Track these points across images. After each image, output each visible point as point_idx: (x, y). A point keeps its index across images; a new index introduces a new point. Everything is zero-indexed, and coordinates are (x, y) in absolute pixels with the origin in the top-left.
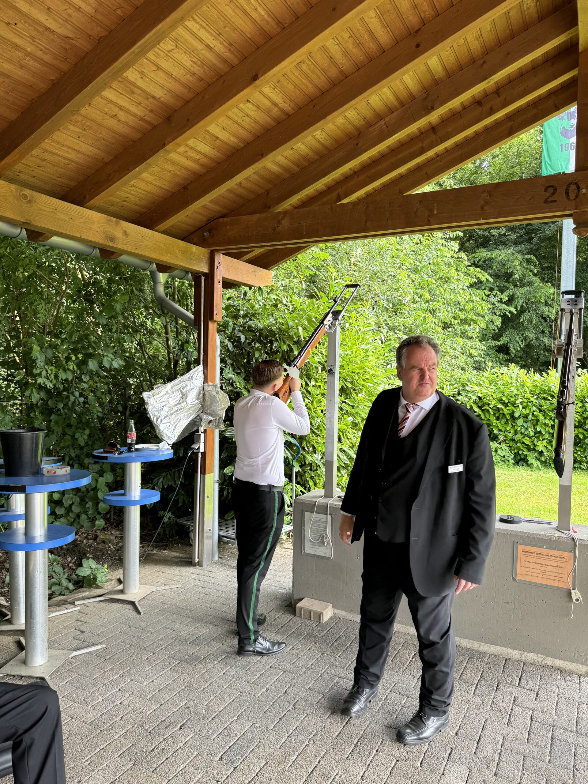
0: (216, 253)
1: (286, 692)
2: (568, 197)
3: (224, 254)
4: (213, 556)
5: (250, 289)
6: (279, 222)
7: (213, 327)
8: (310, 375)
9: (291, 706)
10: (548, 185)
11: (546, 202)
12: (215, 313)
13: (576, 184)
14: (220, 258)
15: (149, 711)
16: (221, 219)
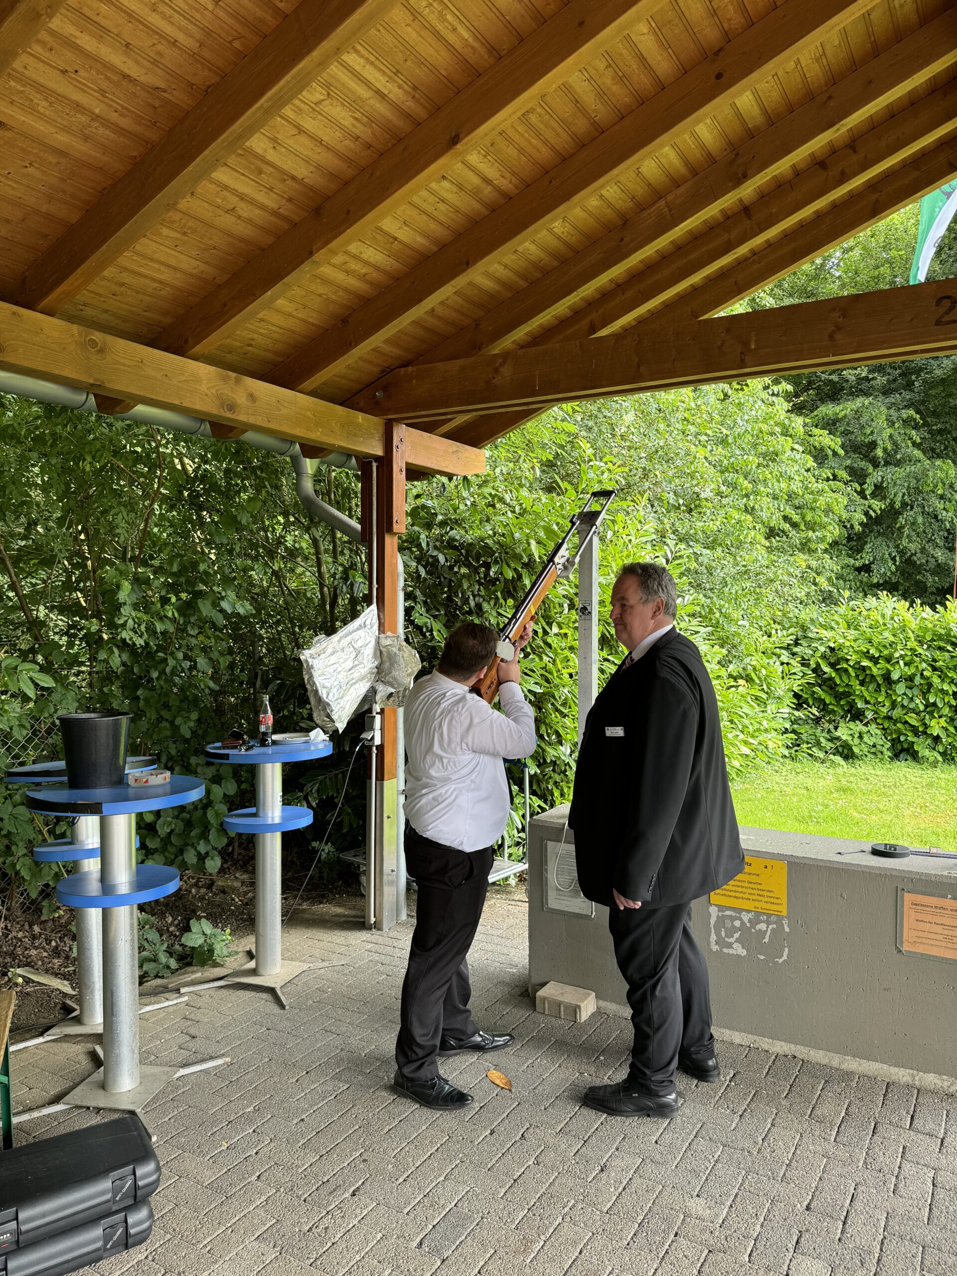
0: (394, 424)
1: (522, 1135)
3: (407, 425)
4: (398, 914)
5: (450, 479)
6: (496, 371)
7: (392, 542)
8: (550, 617)
9: (533, 1159)
10: (940, 295)
11: (938, 323)
12: (394, 521)
14: (401, 432)
15: (303, 1165)
16: (403, 369)
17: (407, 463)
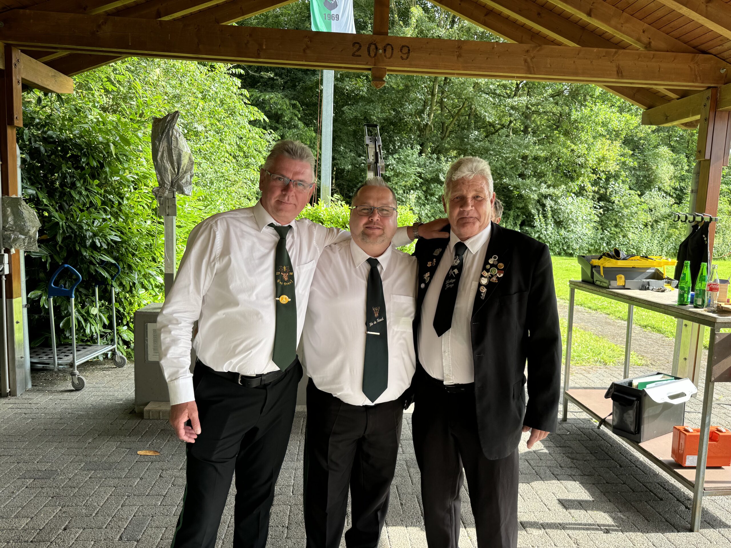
0: (13, 48)
1: (160, 476)
2: (369, 54)
3: (23, 51)
4: (26, 384)
6: (99, 26)
7: (12, 133)
9: (171, 485)
10: (354, 41)
11: (353, 55)
12: (15, 117)
13: (375, 44)
14: (17, 55)
16: (22, 10)
17: (22, 79)
